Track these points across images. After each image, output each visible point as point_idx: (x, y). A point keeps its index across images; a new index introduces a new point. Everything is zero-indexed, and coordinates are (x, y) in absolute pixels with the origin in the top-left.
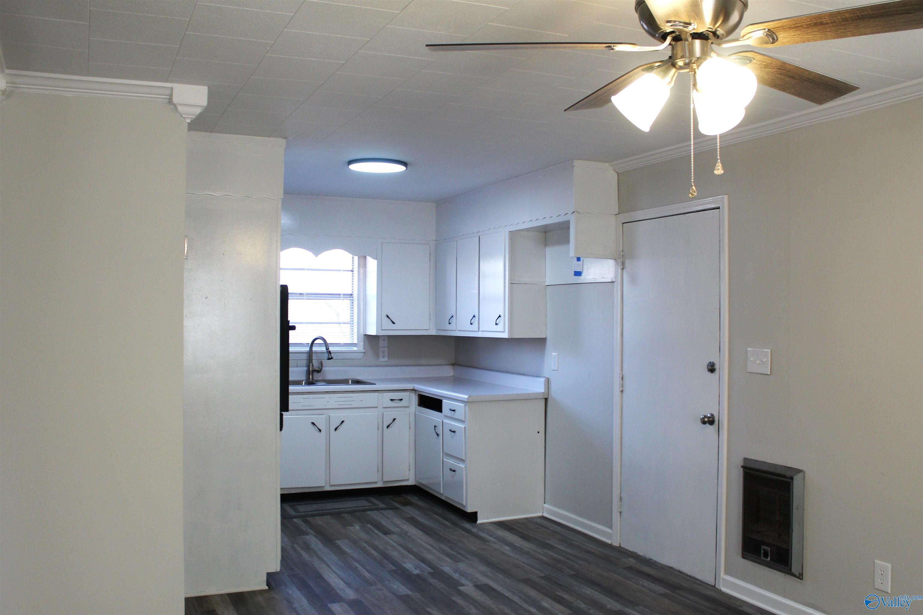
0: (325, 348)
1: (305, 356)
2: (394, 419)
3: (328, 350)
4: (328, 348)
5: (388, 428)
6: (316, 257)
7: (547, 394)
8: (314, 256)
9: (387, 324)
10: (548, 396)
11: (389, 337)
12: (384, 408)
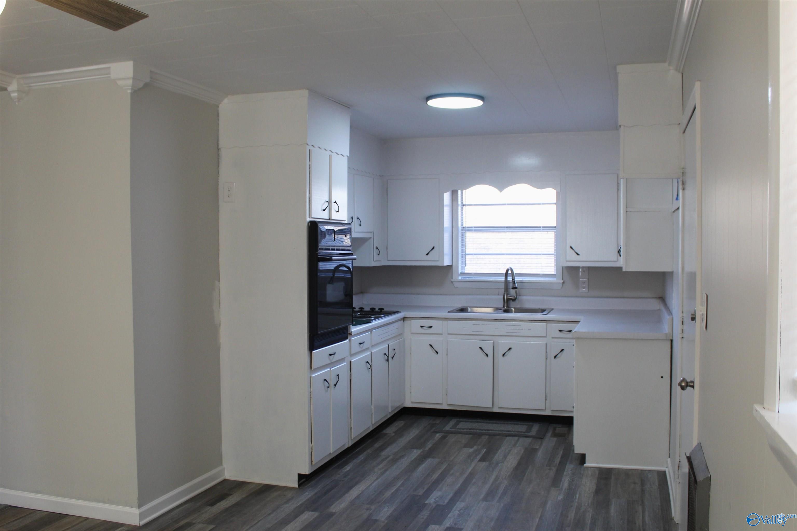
0: (511, 277)
1: (503, 285)
2: (562, 350)
3: (514, 280)
4: (513, 278)
5: (556, 358)
6: (501, 191)
7: (672, 335)
8: (499, 192)
9: (571, 256)
10: (673, 337)
11: (589, 268)
12: (553, 338)
